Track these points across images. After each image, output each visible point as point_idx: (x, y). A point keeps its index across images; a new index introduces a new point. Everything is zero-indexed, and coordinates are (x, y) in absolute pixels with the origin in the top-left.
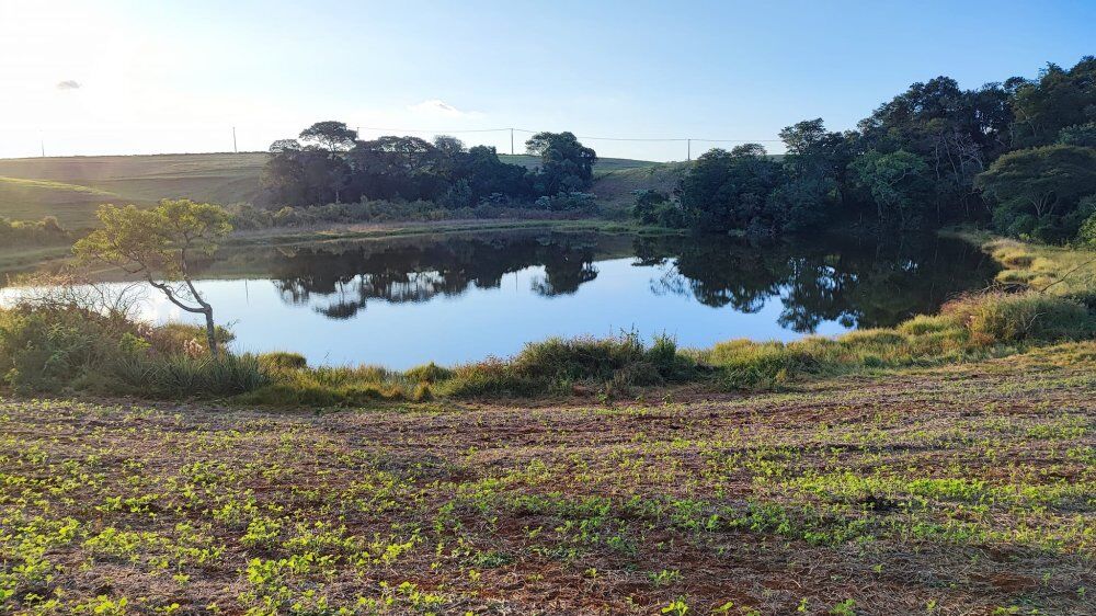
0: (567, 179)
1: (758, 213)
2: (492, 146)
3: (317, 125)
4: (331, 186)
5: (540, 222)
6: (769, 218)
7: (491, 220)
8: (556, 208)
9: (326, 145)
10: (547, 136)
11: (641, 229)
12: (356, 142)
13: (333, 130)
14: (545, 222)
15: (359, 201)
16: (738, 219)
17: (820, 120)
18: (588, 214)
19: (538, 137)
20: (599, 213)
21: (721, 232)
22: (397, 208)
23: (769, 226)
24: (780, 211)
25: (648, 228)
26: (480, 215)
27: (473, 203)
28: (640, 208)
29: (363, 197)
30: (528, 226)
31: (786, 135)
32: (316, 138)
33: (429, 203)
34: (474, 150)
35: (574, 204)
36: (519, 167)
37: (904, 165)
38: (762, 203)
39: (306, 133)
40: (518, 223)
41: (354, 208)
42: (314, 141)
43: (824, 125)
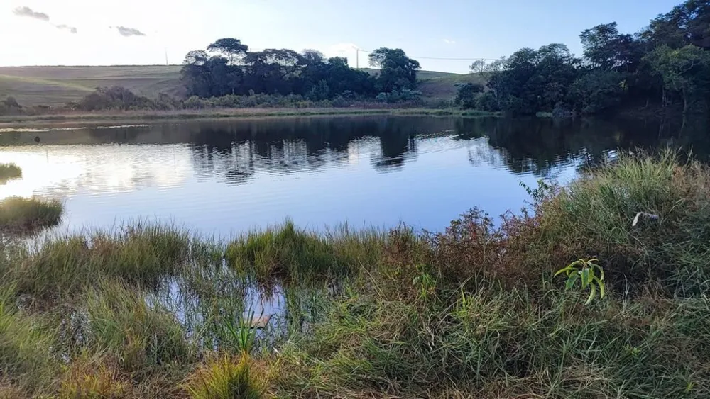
0: (400, 81)
1: (562, 99)
2: (344, 57)
3: (220, 40)
4: (229, 84)
5: (381, 110)
6: (570, 103)
7: (344, 108)
8: (391, 101)
9: (225, 55)
10: (384, 51)
11: (464, 112)
12: (246, 53)
13: (231, 44)
14: (384, 110)
15: (248, 95)
16: (544, 104)
17: (614, 24)
18: (416, 105)
19: (378, 51)
20: (424, 105)
21: (529, 114)
22: (275, 100)
23: (571, 109)
24: (581, 96)
25: (469, 111)
26: (335, 105)
27: (330, 97)
28: (461, 97)
29: (251, 91)
30: (371, 112)
31: (585, 36)
32: (219, 50)
33: (299, 96)
34: (331, 60)
35: (404, 98)
36: (364, 73)
37: (694, 56)
38: (565, 92)
39: (212, 46)
40: (363, 110)
41: (244, 99)
42: (217, 53)
43: (617, 28)
